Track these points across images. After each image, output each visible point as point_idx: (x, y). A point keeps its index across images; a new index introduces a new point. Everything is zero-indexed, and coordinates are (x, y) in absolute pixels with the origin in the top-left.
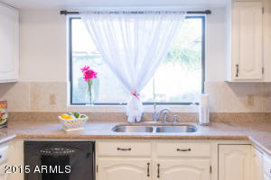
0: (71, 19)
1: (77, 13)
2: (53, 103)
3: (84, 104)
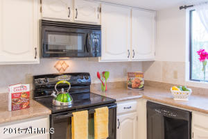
0: (191, 12)
1: (192, 6)
2: (176, 77)
3: (199, 81)
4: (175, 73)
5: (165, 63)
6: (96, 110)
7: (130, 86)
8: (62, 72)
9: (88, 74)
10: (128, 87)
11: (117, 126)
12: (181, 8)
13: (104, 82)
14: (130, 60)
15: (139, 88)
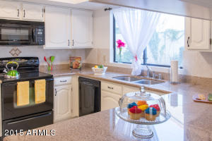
4: (104, 57)
5: (98, 50)
6: (36, 81)
7: (72, 67)
8: (15, 56)
9: (37, 58)
10: (70, 68)
11: (55, 93)
12: (106, 10)
13: (50, 64)
14: (71, 47)
15: (77, 68)
